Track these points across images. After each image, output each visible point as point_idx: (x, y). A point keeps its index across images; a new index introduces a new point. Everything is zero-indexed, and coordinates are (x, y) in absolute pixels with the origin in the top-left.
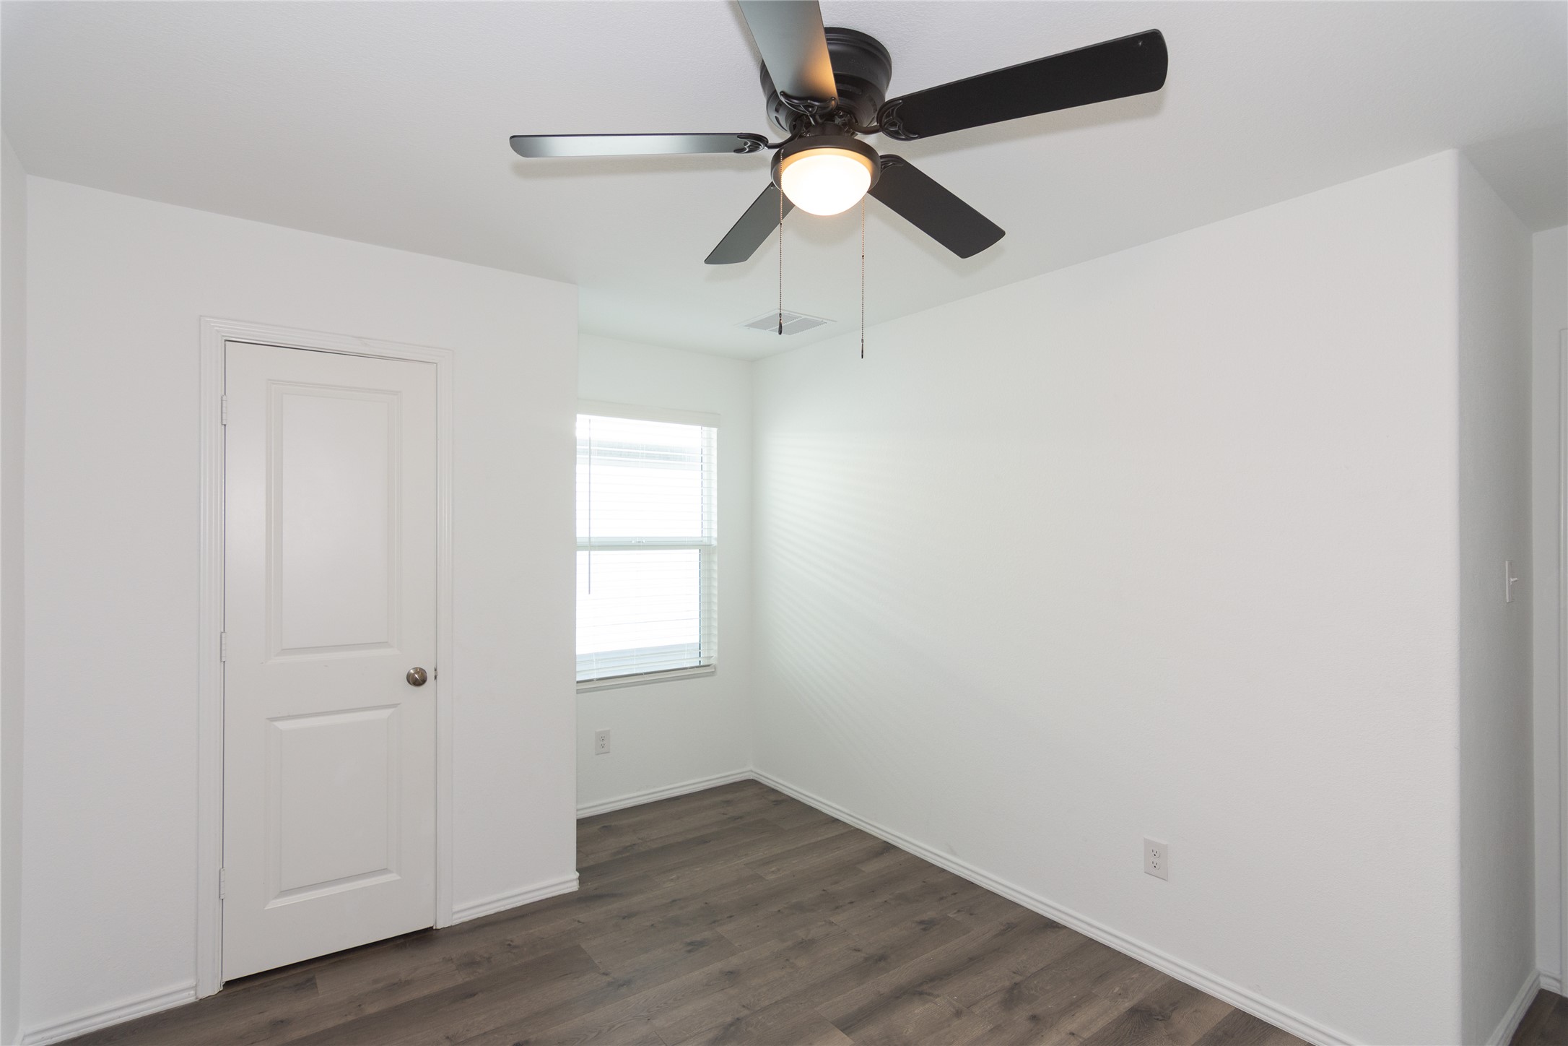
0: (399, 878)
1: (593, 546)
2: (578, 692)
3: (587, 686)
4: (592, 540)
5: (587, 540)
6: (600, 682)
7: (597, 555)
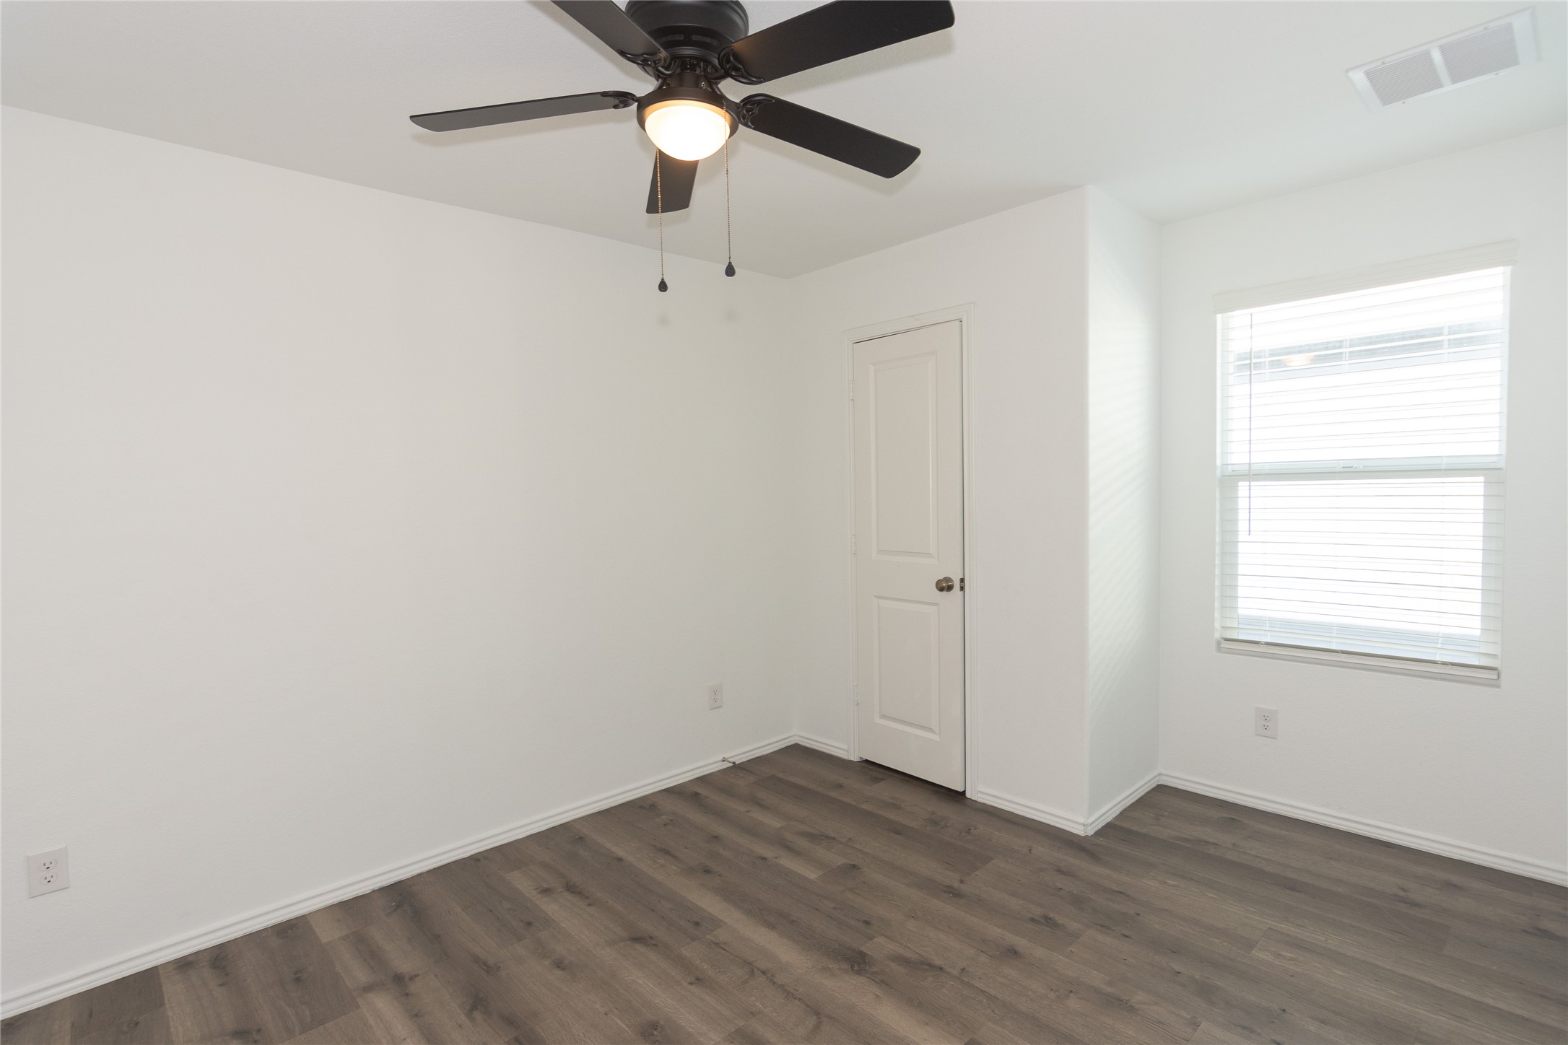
0: (939, 740)
1: (1254, 475)
2: (1219, 649)
3: (1230, 645)
4: (1253, 467)
5: (1247, 467)
6: (1269, 647)
7: (1259, 488)
